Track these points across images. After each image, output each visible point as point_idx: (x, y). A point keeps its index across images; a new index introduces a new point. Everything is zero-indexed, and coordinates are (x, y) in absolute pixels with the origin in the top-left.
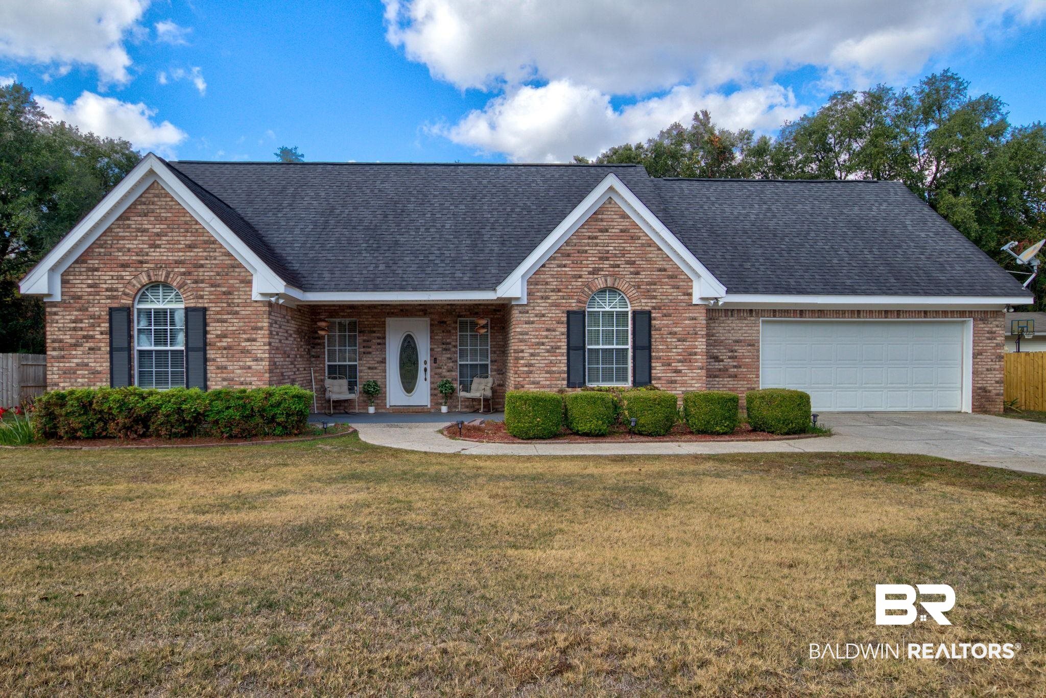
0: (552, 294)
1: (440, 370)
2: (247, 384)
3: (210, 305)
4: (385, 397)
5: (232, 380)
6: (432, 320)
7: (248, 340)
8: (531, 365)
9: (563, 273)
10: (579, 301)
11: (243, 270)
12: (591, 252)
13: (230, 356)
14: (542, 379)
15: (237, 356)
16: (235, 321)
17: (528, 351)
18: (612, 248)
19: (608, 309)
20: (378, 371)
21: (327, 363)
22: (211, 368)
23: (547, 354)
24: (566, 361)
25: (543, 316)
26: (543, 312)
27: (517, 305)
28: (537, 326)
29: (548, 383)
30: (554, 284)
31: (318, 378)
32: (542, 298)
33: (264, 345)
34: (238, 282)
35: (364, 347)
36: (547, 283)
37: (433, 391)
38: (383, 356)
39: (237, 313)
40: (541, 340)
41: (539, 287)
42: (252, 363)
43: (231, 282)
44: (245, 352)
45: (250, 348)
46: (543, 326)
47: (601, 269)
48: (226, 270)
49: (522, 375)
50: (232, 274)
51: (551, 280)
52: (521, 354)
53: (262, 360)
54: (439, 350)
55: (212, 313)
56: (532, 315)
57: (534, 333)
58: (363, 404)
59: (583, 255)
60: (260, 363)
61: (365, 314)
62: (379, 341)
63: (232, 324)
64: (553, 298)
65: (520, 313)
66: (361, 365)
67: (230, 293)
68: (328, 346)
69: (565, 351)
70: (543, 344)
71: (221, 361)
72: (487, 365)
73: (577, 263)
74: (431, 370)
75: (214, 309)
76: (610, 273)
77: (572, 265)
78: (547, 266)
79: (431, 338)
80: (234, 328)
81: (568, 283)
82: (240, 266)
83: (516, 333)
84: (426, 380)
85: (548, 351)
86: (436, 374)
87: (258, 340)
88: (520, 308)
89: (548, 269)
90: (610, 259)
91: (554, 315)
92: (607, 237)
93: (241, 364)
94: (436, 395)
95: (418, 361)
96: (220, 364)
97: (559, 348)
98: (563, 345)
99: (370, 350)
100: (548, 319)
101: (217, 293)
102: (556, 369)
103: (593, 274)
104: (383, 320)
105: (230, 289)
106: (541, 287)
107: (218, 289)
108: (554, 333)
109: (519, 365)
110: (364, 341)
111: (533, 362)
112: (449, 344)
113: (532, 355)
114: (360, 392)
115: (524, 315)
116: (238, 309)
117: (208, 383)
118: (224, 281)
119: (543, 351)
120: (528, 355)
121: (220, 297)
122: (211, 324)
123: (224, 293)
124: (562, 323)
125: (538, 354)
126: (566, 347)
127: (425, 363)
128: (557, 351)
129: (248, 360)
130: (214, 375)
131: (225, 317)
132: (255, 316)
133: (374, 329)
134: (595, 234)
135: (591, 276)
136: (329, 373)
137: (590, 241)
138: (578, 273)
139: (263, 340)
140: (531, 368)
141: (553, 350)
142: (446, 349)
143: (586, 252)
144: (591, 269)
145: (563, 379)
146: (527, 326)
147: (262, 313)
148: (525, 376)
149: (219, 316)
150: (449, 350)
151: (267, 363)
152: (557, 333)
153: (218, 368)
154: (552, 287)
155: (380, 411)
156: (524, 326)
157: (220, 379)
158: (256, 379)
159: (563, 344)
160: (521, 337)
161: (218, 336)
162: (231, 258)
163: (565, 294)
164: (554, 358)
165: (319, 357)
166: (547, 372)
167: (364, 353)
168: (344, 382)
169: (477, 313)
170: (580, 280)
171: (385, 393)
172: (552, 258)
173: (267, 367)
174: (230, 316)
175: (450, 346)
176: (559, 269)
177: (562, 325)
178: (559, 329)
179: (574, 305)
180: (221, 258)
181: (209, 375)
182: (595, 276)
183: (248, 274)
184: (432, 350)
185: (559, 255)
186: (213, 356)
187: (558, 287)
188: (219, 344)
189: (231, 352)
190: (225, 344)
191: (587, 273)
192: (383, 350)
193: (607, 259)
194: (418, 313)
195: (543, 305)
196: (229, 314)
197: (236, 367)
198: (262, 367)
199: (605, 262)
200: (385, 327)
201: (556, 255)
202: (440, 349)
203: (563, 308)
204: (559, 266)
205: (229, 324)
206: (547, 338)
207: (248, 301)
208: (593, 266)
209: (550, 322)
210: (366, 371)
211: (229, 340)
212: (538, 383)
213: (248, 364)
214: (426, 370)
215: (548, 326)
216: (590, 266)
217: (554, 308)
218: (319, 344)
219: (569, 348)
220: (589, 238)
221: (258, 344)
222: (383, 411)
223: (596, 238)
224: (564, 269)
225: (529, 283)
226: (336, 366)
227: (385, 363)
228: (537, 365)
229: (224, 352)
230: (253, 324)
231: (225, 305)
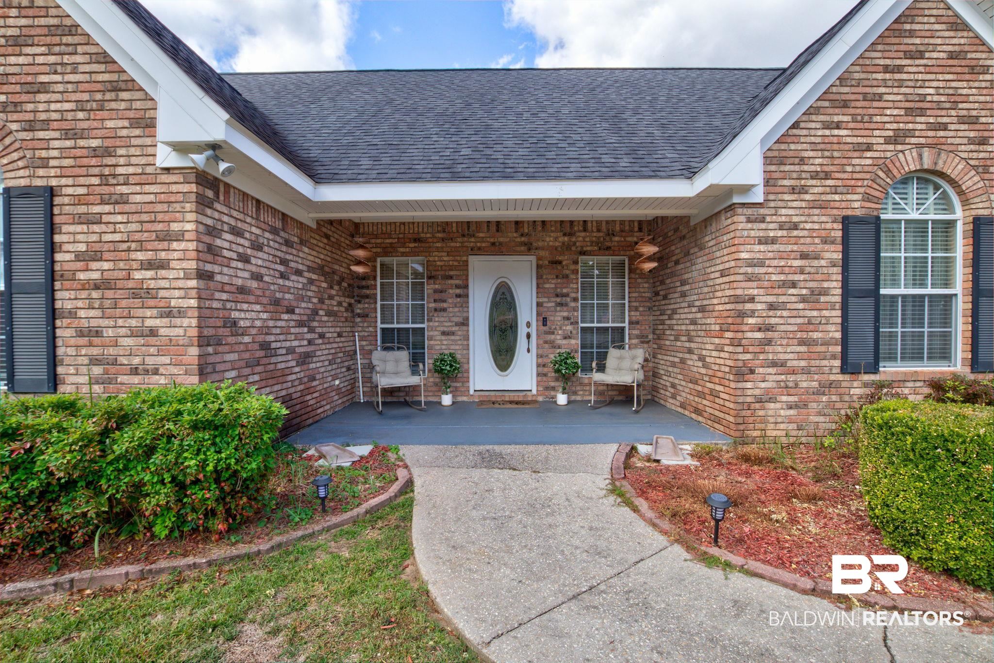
0: (814, 182)
1: (553, 337)
2: (147, 372)
3: (64, 181)
4: (468, 377)
5: (115, 363)
6: (539, 259)
7: (149, 265)
8: (769, 328)
9: (835, 140)
10: (867, 197)
11: (138, 95)
12: (891, 97)
13: (107, 303)
14: (791, 356)
15: (124, 303)
16: (119, 218)
17: (764, 299)
18: (931, 91)
19: (915, 215)
20: (458, 338)
21: (380, 325)
22: (65, 332)
23: (801, 306)
24: (839, 320)
25: (795, 226)
26: (795, 219)
27: (743, 205)
28: (782, 248)
29: (803, 363)
30: (817, 163)
31: (366, 348)
32: (793, 190)
33: (187, 278)
34: (126, 123)
35: (435, 301)
36: (802, 161)
37: (540, 369)
38: (465, 315)
39: (123, 200)
40: (791, 277)
41: (787, 168)
42: (157, 322)
43: (110, 124)
44: (142, 294)
45: (152, 284)
46: (795, 248)
47: (910, 133)
48: (99, 96)
49: (751, 349)
50: (113, 105)
51: (811, 154)
52: (749, 306)
53: (181, 313)
54: (550, 305)
55: (66, 200)
56: (771, 226)
57: (775, 263)
58: (434, 389)
59: (875, 104)
60: (178, 321)
61: (438, 249)
62: (458, 291)
63: (111, 228)
64: (816, 190)
65: (749, 221)
66: (431, 329)
67: (108, 152)
68: (381, 300)
69: (838, 299)
70: (794, 285)
71: (88, 317)
72: (623, 329)
73: (862, 122)
74: (538, 336)
75: (70, 191)
76: (930, 141)
77: (851, 125)
78: (802, 125)
79: (538, 287)
80: (117, 237)
81: (845, 161)
82: (131, 85)
83: (739, 263)
84: (528, 351)
85: (804, 299)
86: (546, 342)
87: (173, 264)
88: (749, 211)
89: (804, 132)
90: (929, 112)
91: (816, 226)
92: (921, 69)
93: (133, 322)
94: (545, 375)
95: (517, 324)
96: (85, 323)
97: (825, 292)
98: (835, 286)
99: (445, 305)
100: (805, 233)
101: (78, 152)
102: (820, 335)
103: (896, 143)
104: (465, 258)
105: (108, 143)
106: (792, 168)
107: (81, 143)
108: (816, 263)
109: (745, 328)
110: (436, 291)
111: (773, 321)
112: (567, 295)
113: (772, 307)
114: (429, 371)
115: (756, 226)
116: (124, 189)
117: (60, 370)
118: (95, 124)
119: (793, 299)
120: (764, 306)
121: (85, 161)
122: (65, 229)
123: (95, 152)
124: (833, 243)
125: (782, 306)
126: (839, 291)
127: (528, 325)
128: (823, 299)
129: (148, 313)
130: (71, 351)
131: (97, 209)
132: (165, 207)
133: (451, 273)
134: (898, 62)
135: (891, 147)
136: (383, 342)
137: (888, 76)
138: (864, 140)
139: (185, 264)
140: (770, 334)
141: (813, 297)
142: (561, 304)
143: (880, 97)
144: (891, 133)
145: (834, 357)
146: (762, 248)
147: (180, 197)
148: (757, 349)
149: (83, 209)
150: (566, 305)
151: (194, 322)
152: (823, 263)
153: (81, 334)
154: (813, 168)
155: (460, 399)
156: (757, 248)
157: (86, 361)
158: (166, 359)
159: (834, 284)
160: (749, 270)
161: (79, 257)
162: (110, 67)
163: (839, 183)
164: (815, 313)
165: (367, 316)
166: (802, 342)
167: (436, 310)
168: (404, 356)
169: (608, 248)
170: (869, 154)
171: (468, 371)
172: (812, 111)
173: (194, 332)
174: (107, 208)
175: (568, 299)
176: (827, 132)
177: (832, 247)
178: (827, 255)
179: (856, 206)
180: (87, 68)
181: (60, 351)
182: (899, 147)
183: (149, 104)
184: (539, 305)
185: (827, 104)
186: (69, 305)
187: (826, 169)
188: (81, 276)
189: (109, 294)
190: (96, 275)
191: (882, 140)
192: (465, 305)
193: (922, 112)
194: (518, 249)
195: (795, 204)
196: (103, 203)
197: (122, 331)
198: (181, 331)
199: (918, 119)
200: (467, 270)
201: (820, 103)
202: (553, 304)
203: (835, 212)
204: (827, 126)
205: (103, 228)
206: (802, 273)
207: (149, 169)
208: (895, 126)
209: (808, 240)
210: (438, 338)
211: (106, 265)
212: (783, 364)
213: (149, 323)
214: (528, 336)
215: (804, 248)
216: (888, 126)
217: (816, 211)
218: (367, 297)
219: (846, 293)
220: (886, 69)
221: (172, 274)
222: (465, 399)
223: (899, 69)
224: (836, 132)
225: (768, 160)
226: (393, 329)
227: (468, 325)
228: (783, 328)
229: (95, 294)
230: (160, 227)
231: (96, 181)
